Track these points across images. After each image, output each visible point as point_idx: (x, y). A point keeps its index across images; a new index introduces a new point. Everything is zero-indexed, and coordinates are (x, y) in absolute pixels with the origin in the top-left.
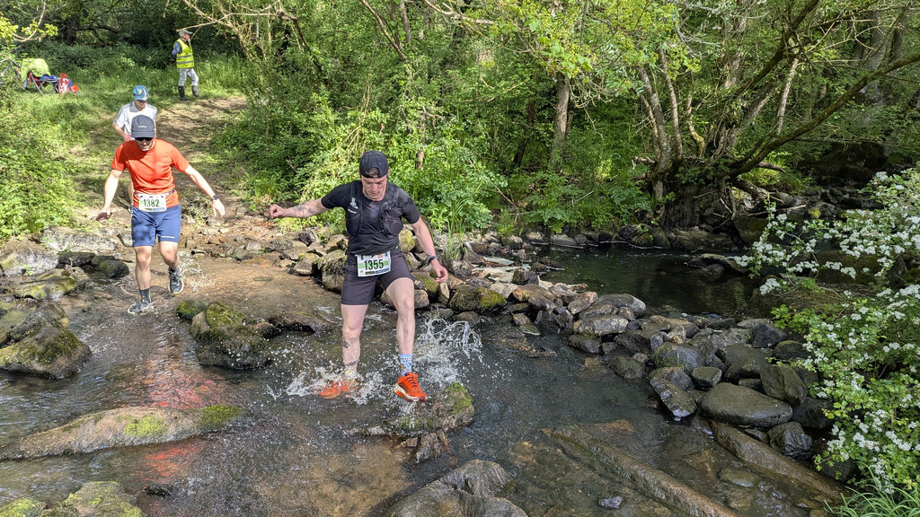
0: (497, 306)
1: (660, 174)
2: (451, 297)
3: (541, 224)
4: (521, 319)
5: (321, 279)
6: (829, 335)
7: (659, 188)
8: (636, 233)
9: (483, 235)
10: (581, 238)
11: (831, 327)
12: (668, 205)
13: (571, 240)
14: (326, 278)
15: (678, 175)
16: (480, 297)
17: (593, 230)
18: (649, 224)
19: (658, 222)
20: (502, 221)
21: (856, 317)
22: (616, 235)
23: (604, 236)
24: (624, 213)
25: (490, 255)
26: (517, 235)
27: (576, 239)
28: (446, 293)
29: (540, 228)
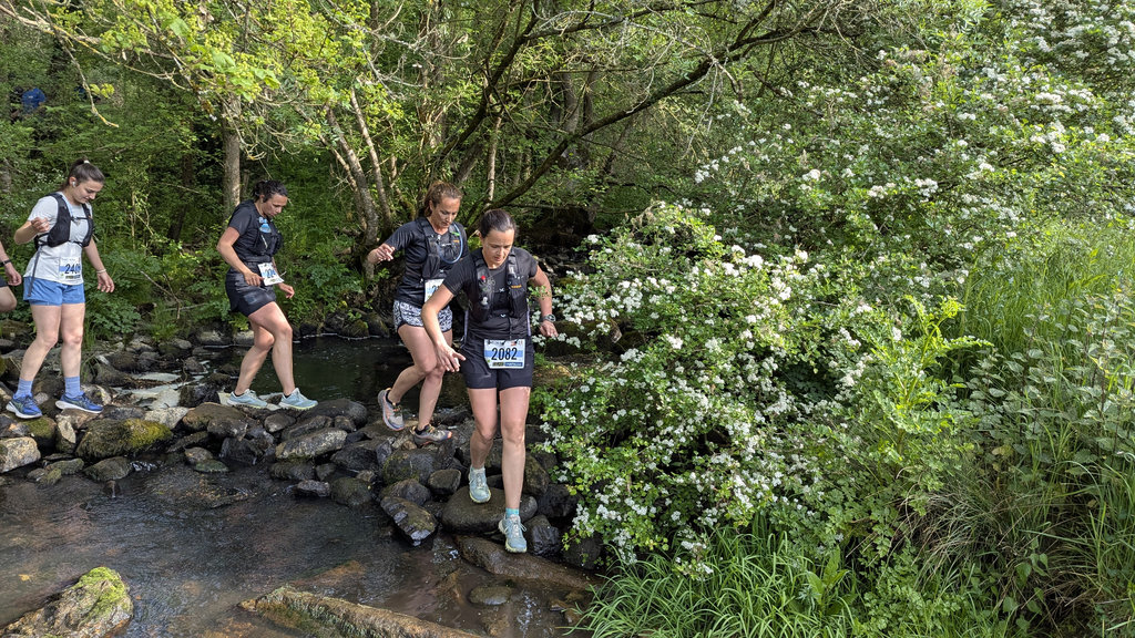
0: (158, 442)
2: (78, 442)
3: (218, 319)
4: (198, 455)
6: (563, 412)
8: (347, 321)
9: (127, 343)
11: (563, 404)
12: (382, 284)
16: (129, 434)
18: (362, 308)
19: (371, 305)
20: (156, 320)
21: (585, 389)
22: (322, 325)
23: (306, 329)
24: (329, 297)
25: (141, 371)
26: (182, 337)
28: (69, 435)
29: (217, 325)
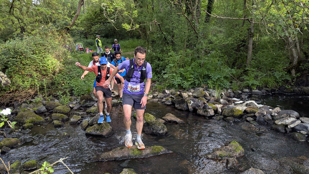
0: (240, 115)
1: (293, 66)
2: (222, 112)
5: (175, 106)
7: (293, 72)
8: (286, 88)
9: (227, 90)
10: (263, 91)
12: (297, 77)
13: (260, 91)
14: (176, 106)
15: (301, 67)
16: (234, 111)
17: (268, 88)
18: (290, 85)
19: (294, 84)
22: (277, 89)
23: (273, 90)
24: (279, 81)
25: (231, 98)
26: (239, 90)
27: (262, 91)
28: (220, 110)
29: (248, 87)
